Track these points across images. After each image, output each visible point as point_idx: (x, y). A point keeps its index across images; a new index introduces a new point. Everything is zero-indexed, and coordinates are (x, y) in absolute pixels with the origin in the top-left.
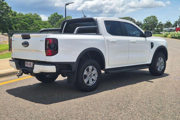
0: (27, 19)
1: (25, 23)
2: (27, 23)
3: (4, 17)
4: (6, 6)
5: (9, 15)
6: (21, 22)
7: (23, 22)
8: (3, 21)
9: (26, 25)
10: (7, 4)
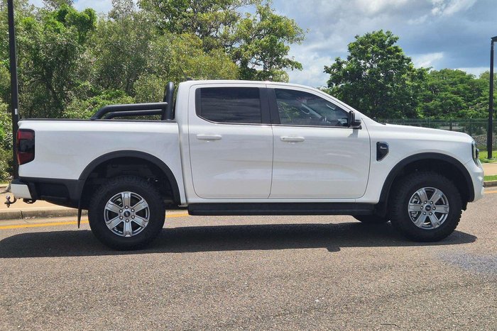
0: (461, 87)
1: (455, 97)
2: (460, 99)
3: (389, 85)
4: (398, 57)
5: (404, 80)
6: (443, 95)
7: (449, 95)
8: (387, 95)
9: (456, 103)
10: (399, 51)
